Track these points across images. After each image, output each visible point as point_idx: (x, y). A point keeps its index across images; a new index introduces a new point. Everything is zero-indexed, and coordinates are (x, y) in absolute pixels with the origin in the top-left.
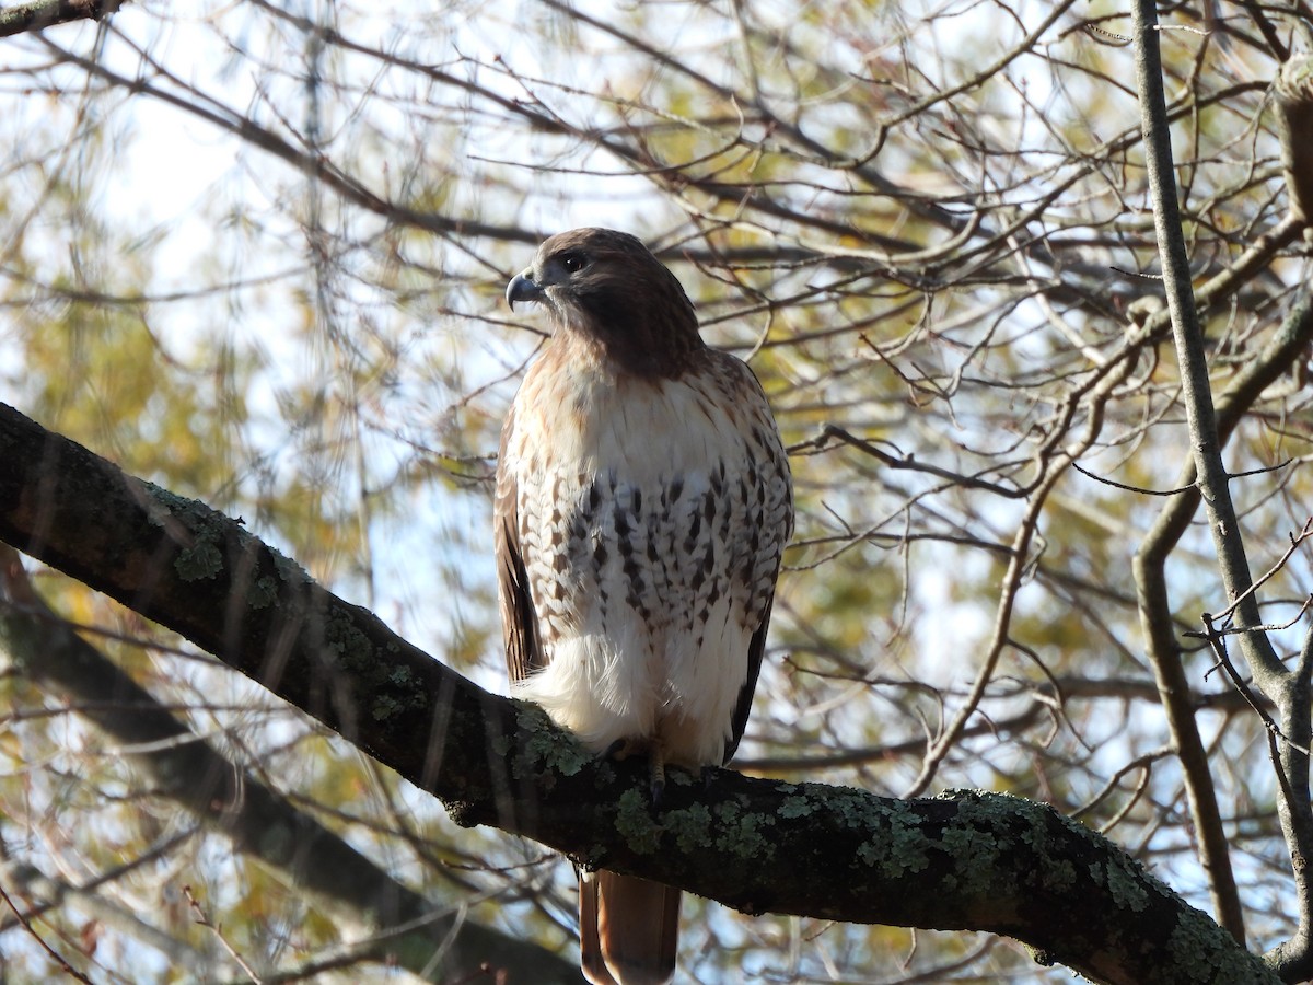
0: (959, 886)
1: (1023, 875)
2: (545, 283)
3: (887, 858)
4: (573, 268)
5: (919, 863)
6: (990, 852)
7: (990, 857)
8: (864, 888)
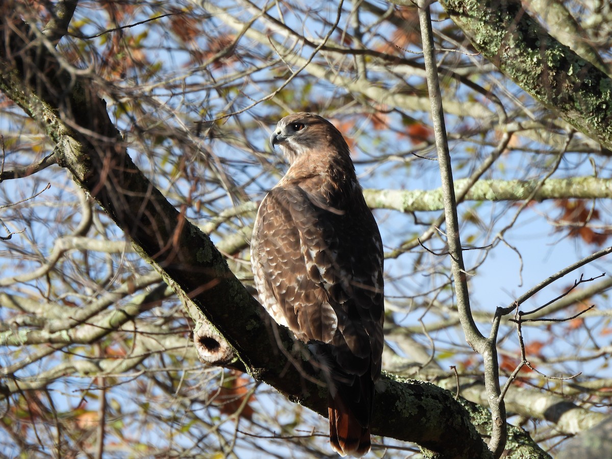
0: (426, 423)
1: (448, 420)
2: (287, 136)
3: (405, 408)
4: (298, 129)
5: (414, 412)
6: (438, 409)
7: (439, 411)
8: (394, 420)
